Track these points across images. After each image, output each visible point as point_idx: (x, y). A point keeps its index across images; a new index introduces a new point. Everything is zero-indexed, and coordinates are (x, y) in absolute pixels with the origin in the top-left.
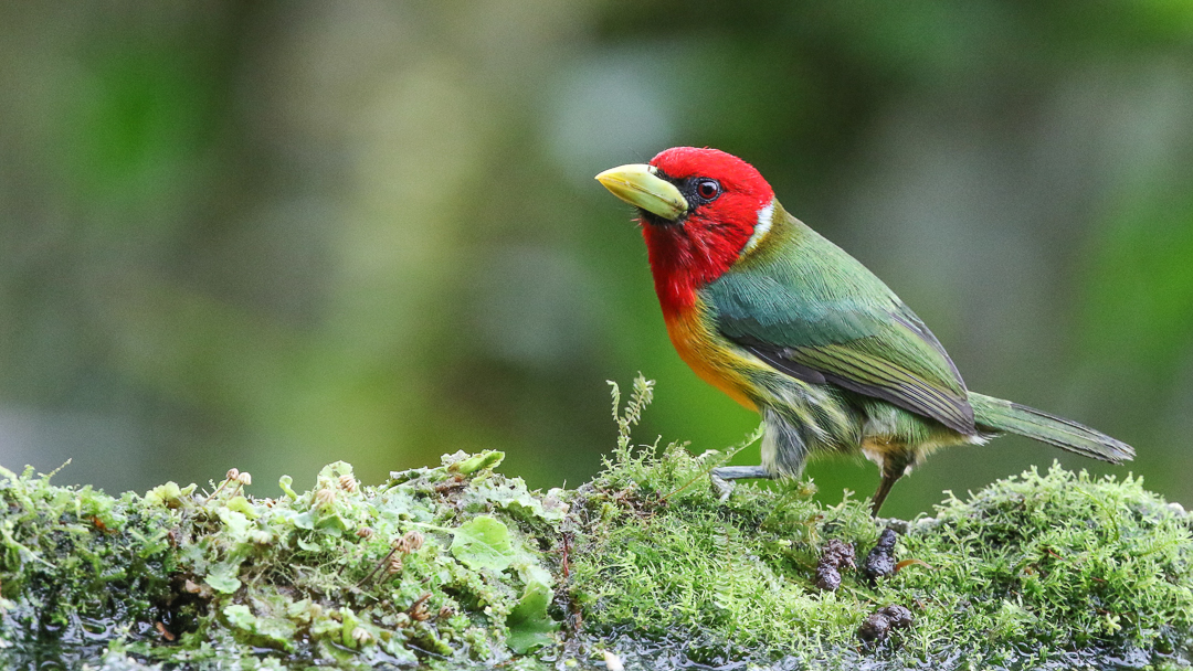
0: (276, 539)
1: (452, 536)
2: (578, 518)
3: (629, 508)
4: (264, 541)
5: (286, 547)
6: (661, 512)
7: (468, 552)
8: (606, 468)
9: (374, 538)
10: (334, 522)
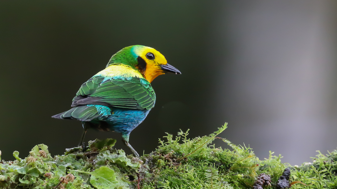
0: (9, 179)
1: (90, 175)
2: (147, 166)
3: (170, 162)
4: (3, 179)
5: (14, 182)
6: (184, 163)
7: (97, 182)
8: (161, 144)
9: (52, 177)
10: (35, 171)
